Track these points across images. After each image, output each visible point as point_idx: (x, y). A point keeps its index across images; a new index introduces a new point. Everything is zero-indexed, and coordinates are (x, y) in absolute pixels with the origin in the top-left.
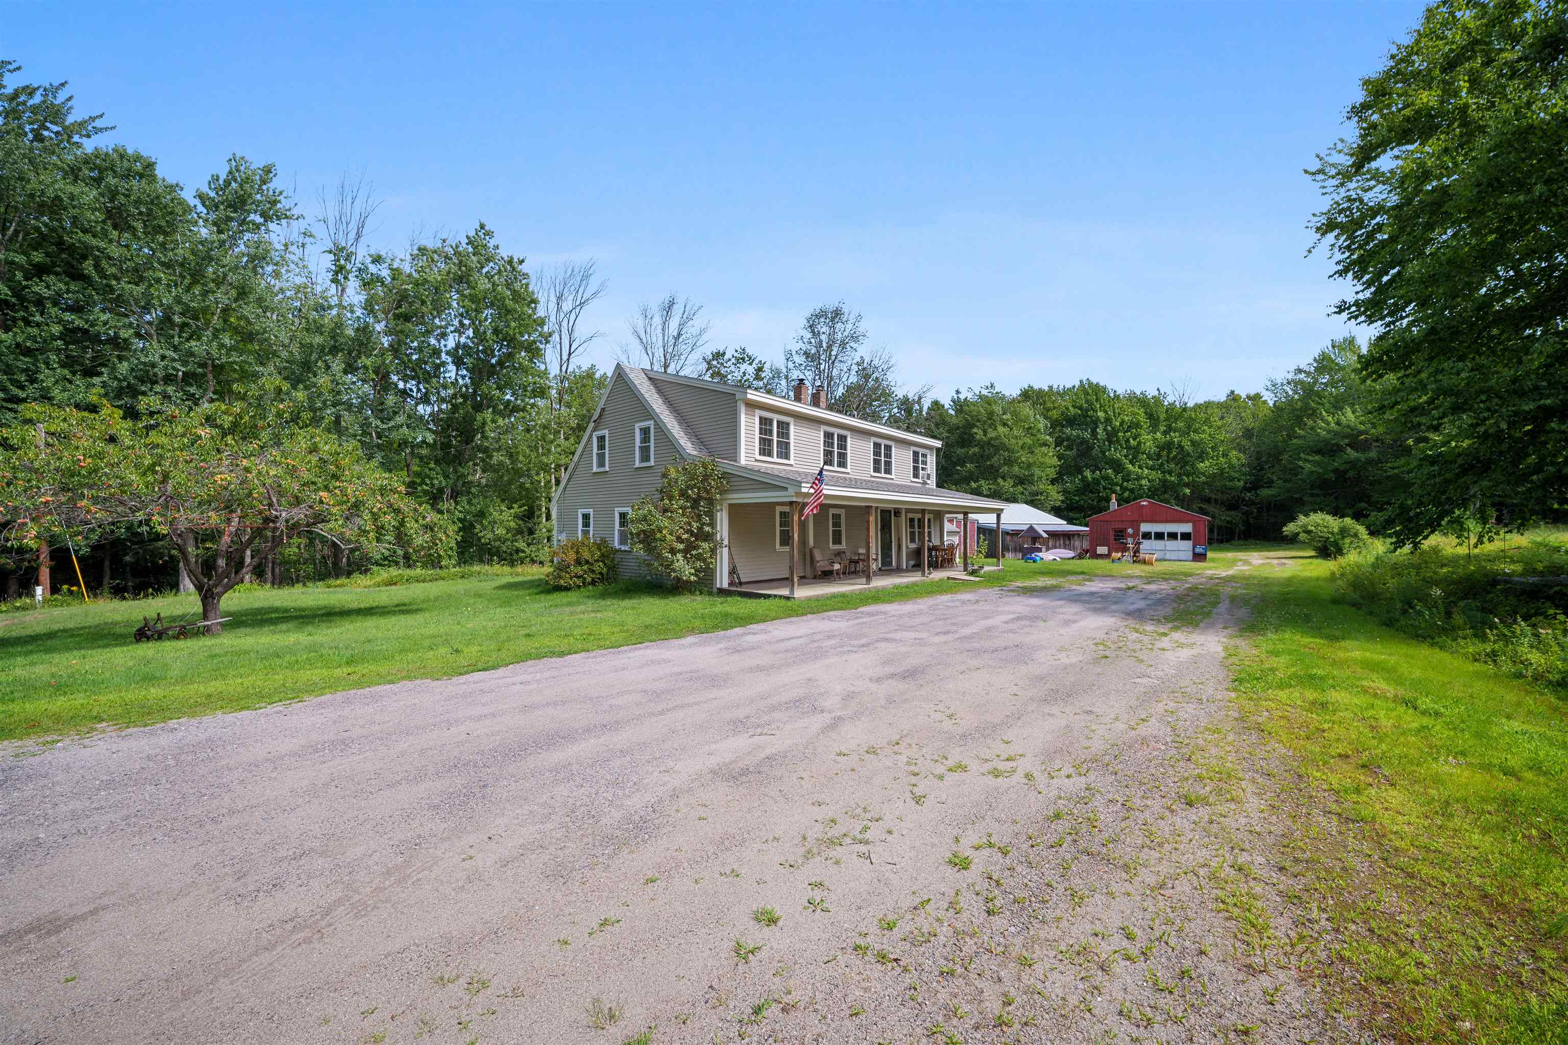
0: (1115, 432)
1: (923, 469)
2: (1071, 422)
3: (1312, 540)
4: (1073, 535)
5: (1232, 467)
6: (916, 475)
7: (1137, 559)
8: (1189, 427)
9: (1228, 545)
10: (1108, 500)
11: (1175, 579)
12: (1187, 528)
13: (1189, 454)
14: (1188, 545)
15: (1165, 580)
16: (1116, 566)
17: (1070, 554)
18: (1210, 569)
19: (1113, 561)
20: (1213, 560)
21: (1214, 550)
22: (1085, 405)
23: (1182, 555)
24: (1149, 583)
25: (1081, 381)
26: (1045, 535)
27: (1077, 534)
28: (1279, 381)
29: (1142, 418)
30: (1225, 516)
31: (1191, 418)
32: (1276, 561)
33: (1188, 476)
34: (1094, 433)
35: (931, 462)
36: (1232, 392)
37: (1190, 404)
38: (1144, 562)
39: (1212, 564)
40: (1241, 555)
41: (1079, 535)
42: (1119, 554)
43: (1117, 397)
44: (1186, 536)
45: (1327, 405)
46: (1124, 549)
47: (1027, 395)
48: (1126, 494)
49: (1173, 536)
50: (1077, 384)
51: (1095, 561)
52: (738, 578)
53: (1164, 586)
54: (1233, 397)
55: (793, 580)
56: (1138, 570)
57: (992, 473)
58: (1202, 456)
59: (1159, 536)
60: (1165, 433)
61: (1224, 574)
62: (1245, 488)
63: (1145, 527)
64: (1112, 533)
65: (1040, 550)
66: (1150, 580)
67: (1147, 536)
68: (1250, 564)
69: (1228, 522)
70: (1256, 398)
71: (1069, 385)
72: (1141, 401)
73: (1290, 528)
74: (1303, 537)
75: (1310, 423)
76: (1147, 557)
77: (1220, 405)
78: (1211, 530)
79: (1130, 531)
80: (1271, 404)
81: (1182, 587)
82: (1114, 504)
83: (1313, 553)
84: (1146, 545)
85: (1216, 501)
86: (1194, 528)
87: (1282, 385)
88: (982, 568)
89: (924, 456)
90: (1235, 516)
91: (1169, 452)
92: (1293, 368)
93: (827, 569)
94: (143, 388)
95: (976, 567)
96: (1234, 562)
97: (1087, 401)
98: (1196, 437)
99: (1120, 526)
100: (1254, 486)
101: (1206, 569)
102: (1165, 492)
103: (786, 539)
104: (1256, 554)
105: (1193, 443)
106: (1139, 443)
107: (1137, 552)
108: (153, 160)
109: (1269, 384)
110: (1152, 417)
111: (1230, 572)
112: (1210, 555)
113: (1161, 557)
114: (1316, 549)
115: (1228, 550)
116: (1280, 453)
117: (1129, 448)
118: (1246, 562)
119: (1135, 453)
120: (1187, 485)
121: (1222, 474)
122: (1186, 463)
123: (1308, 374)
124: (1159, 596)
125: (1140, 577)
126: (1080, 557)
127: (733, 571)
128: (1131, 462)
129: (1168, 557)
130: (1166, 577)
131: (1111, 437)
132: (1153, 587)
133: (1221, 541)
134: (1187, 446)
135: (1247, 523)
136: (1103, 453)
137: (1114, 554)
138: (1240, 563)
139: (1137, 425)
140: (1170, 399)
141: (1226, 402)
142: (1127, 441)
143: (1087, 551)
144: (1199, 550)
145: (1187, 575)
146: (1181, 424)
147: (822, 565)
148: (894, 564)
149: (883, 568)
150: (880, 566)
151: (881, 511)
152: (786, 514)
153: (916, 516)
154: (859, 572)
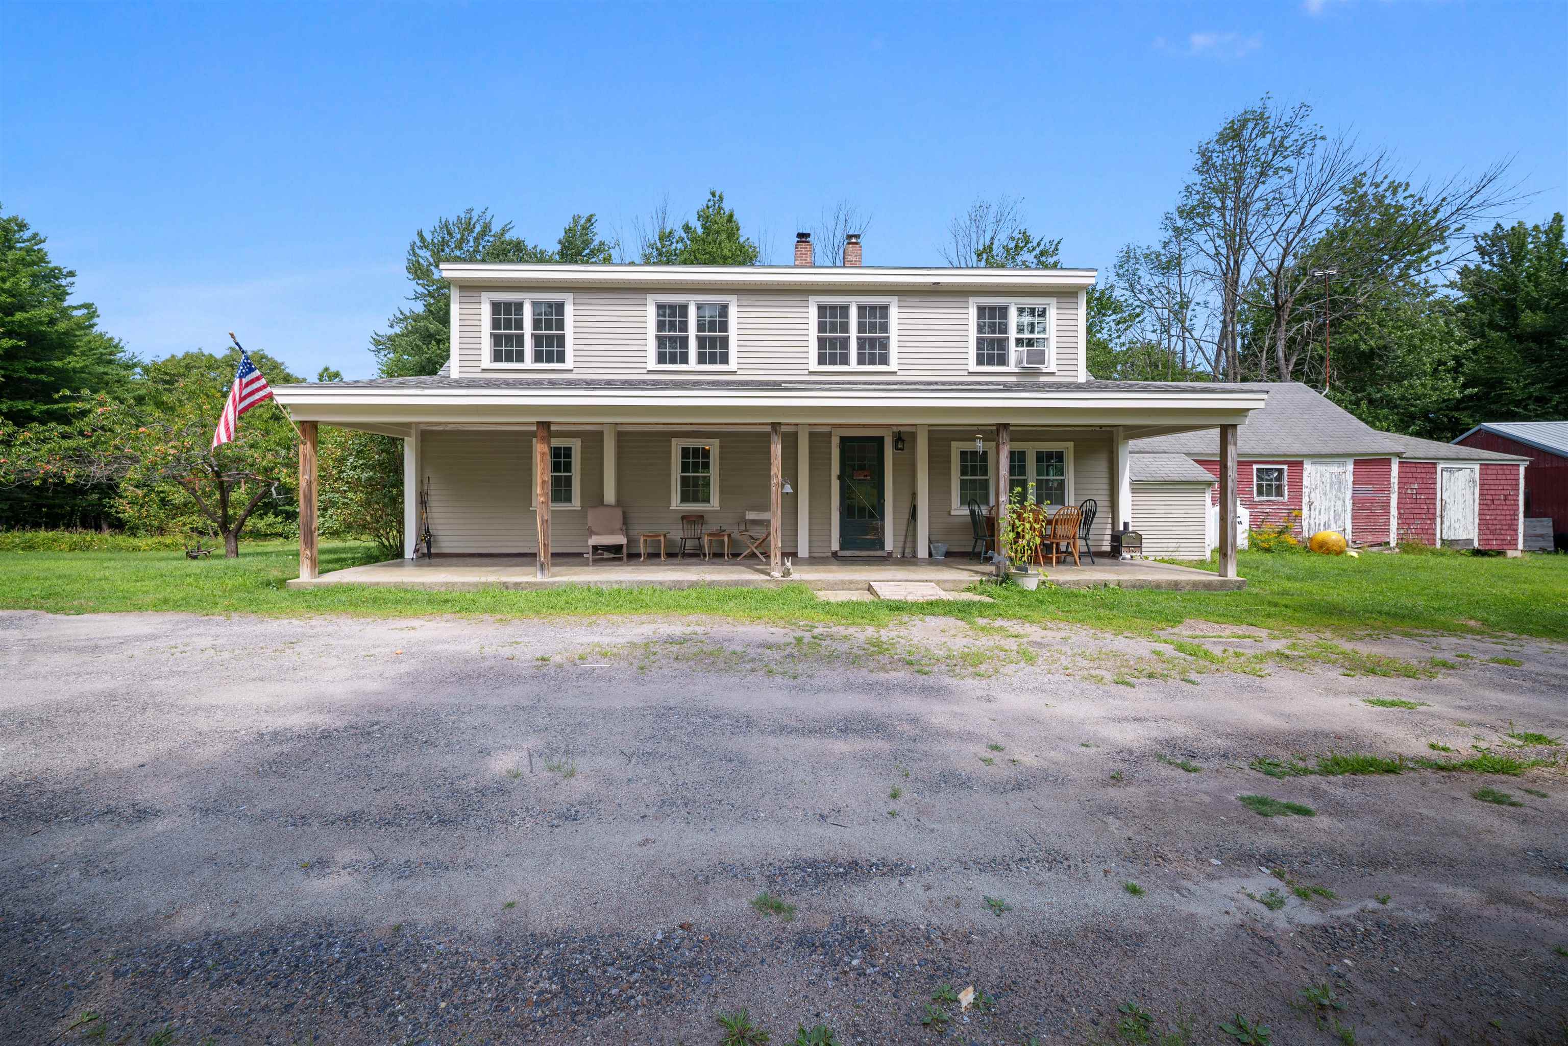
52: (430, 547)
127: (423, 537)
148: (889, 546)
149: (841, 553)
150: (835, 546)
151: (843, 440)
152: (568, 450)
153: (1031, 449)
154: (639, 555)
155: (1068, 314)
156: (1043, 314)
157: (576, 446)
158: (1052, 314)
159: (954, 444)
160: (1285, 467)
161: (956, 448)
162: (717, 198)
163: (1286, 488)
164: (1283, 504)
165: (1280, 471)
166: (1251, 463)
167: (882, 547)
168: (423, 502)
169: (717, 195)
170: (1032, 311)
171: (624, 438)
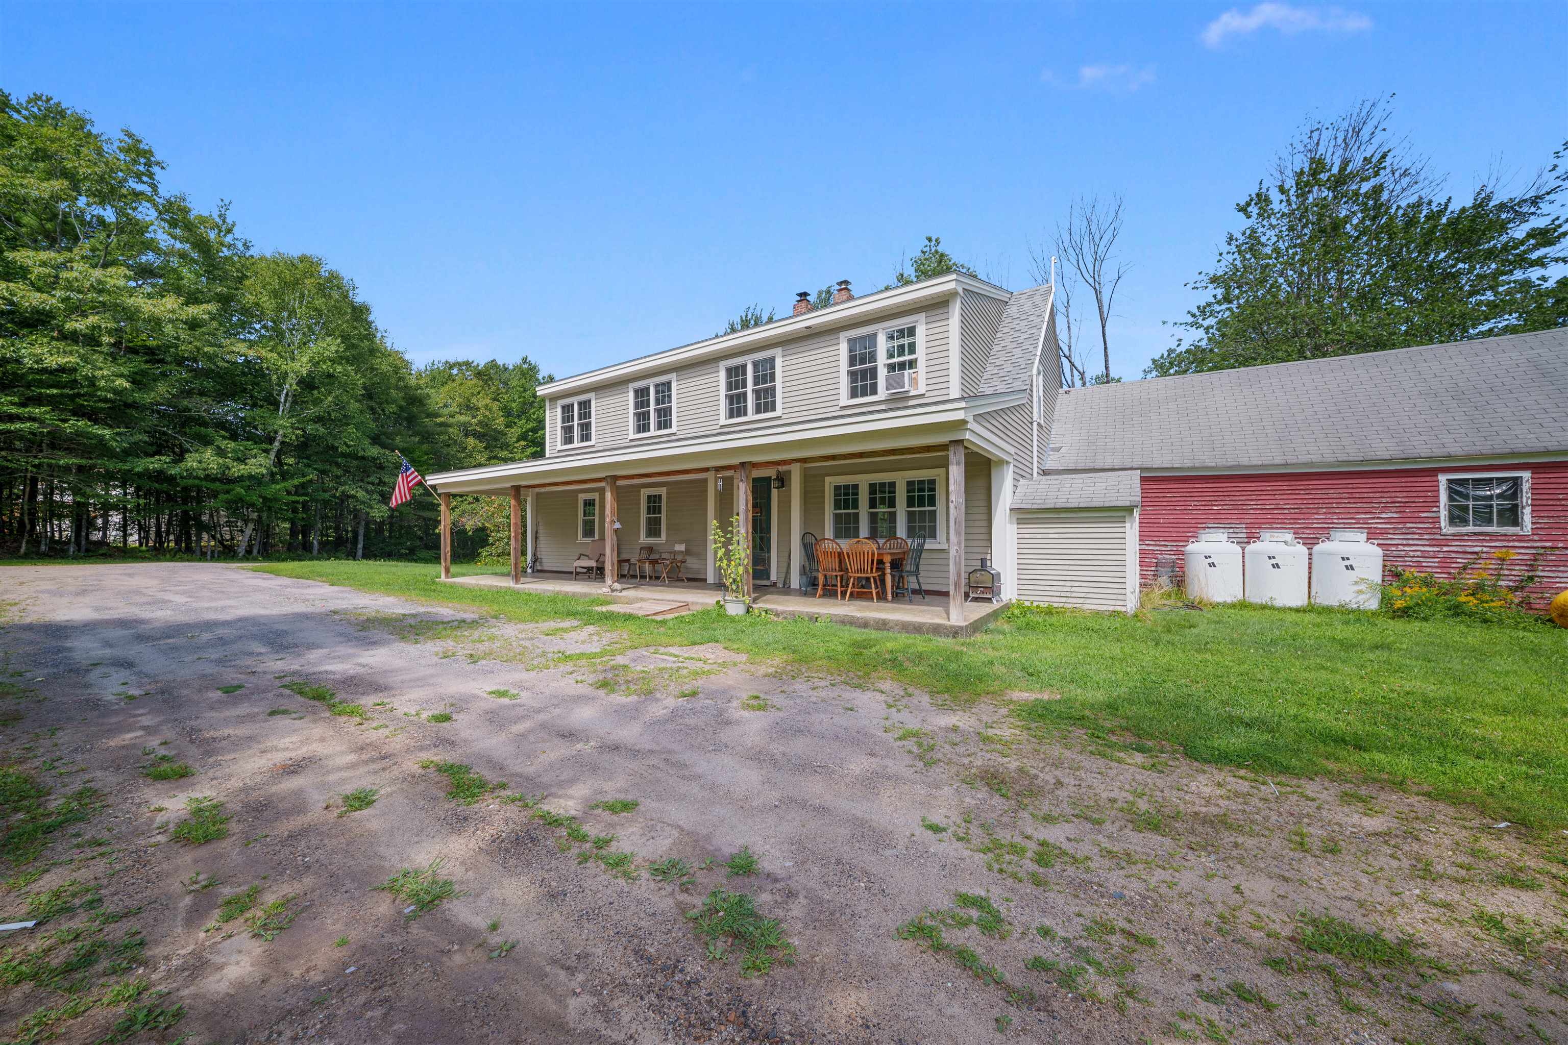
1: (890, 368)
6: (863, 388)
127: (536, 559)
148: (773, 577)
153: (901, 479)
155: (937, 327)
156: (911, 331)
158: (921, 332)
159: (827, 479)
160: (1526, 475)
161: (830, 483)
162: (933, 243)
163: (1528, 511)
164: (1520, 538)
165: (1516, 482)
166: (1435, 472)
167: (768, 578)
168: (536, 538)
169: (934, 239)
170: (901, 332)
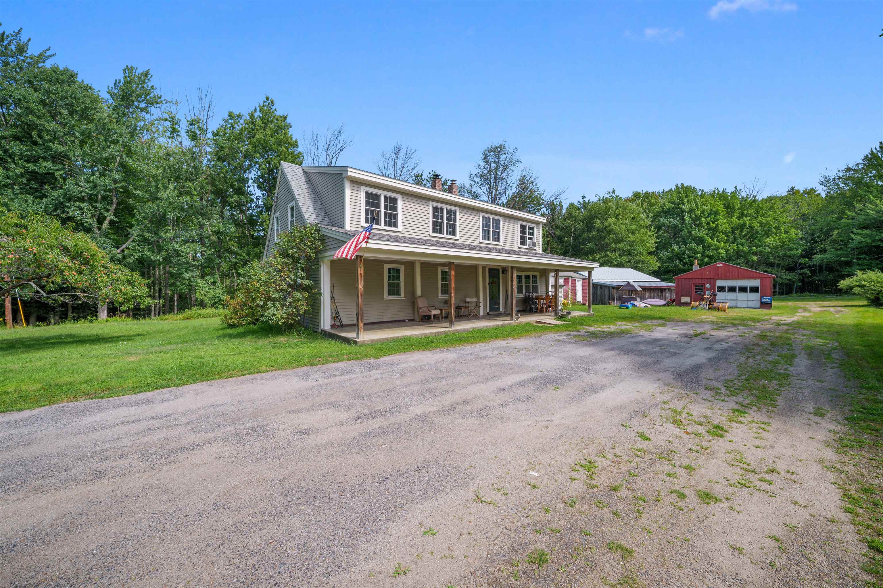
0: (698, 218)
1: (530, 239)
2: (667, 213)
3: (866, 292)
4: (665, 289)
5: (791, 240)
6: (523, 243)
7: (711, 306)
8: (757, 213)
9: (788, 297)
10: (692, 265)
11: (745, 325)
12: (756, 283)
13: (757, 232)
14: (756, 296)
15: (734, 325)
16: (694, 311)
17: (662, 302)
18: (775, 315)
19: (692, 308)
20: (778, 308)
21: (778, 300)
22: (677, 201)
23: (751, 304)
24: (718, 329)
25: (677, 186)
26: (639, 289)
27: (668, 288)
28: (832, 177)
29: (720, 207)
30: (787, 276)
31: (759, 207)
32: (832, 309)
33: (757, 247)
34: (683, 219)
35: (538, 234)
36: (793, 188)
37: (759, 198)
38: (718, 309)
39: (776, 311)
40: (800, 304)
41: (669, 289)
42: (698, 303)
43: (703, 196)
44: (754, 290)
45: (875, 192)
46: (701, 299)
47: (637, 195)
48: (706, 260)
49: (743, 289)
50: (673, 188)
51: (678, 308)
52: (340, 321)
53: (732, 332)
54: (793, 191)
55: (358, 325)
56: (712, 316)
57: (603, 248)
58: (767, 234)
59: (732, 289)
60: (739, 218)
61: (790, 320)
62: (802, 256)
63: (720, 283)
64: (693, 288)
65: (635, 300)
66: (719, 326)
67: (722, 289)
68: (810, 311)
69: (790, 280)
70: (811, 192)
71: (667, 189)
72: (722, 196)
73: (843, 284)
74: (856, 290)
75: (860, 206)
76: (721, 305)
77: (781, 198)
78: (774, 286)
79: (708, 286)
80: (823, 195)
81: (751, 334)
82: (696, 267)
83: (865, 303)
84: (720, 296)
85: (778, 265)
86: (761, 283)
87: (834, 180)
88: (569, 313)
89: (531, 228)
90: (793, 276)
91: (741, 232)
92: (843, 167)
93: (426, 314)
94: (67, 204)
95: (564, 313)
96: (795, 310)
97: (679, 198)
98: (764, 220)
99: (700, 282)
100: (808, 254)
101: (772, 315)
102: (738, 258)
103: (394, 290)
104: (812, 303)
105: (761, 224)
106: (717, 225)
107: (713, 300)
108: (76, 72)
109: (823, 180)
110: (729, 208)
111: (795, 318)
112: (774, 303)
113: (732, 305)
114: (868, 299)
115: (788, 300)
116: (832, 230)
117: (710, 229)
118: (806, 310)
119: (714, 231)
120: (755, 254)
121: (783, 246)
122: (754, 239)
123: (856, 171)
124: (725, 345)
125: (712, 322)
126: (668, 304)
127: (336, 316)
128: (711, 238)
129: (738, 305)
130: (735, 323)
131: (696, 221)
132: (721, 334)
133: (781, 294)
134: (756, 226)
135: (802, 281)
136: (690, 233)
137: (693, 303)
138: (800, 311)
139: (717, 213)
140: (744, 194)
141: (787, 196)
142: (708, 224)
143: (674, 301)
144: (765, 300)
145: (754, 320)
146: (751, 211)
147: (424, 311)
149: (490, 313)
150: (488, 311)
151: (489, 269)
152: (398, 271)
153: (523, 274)
154: (461, 316)
157: (402, 268)
167: (500, 311)
168: (332, 297)
171: (424, 265)
